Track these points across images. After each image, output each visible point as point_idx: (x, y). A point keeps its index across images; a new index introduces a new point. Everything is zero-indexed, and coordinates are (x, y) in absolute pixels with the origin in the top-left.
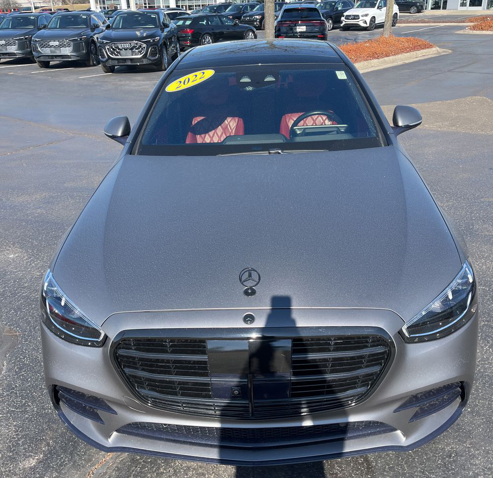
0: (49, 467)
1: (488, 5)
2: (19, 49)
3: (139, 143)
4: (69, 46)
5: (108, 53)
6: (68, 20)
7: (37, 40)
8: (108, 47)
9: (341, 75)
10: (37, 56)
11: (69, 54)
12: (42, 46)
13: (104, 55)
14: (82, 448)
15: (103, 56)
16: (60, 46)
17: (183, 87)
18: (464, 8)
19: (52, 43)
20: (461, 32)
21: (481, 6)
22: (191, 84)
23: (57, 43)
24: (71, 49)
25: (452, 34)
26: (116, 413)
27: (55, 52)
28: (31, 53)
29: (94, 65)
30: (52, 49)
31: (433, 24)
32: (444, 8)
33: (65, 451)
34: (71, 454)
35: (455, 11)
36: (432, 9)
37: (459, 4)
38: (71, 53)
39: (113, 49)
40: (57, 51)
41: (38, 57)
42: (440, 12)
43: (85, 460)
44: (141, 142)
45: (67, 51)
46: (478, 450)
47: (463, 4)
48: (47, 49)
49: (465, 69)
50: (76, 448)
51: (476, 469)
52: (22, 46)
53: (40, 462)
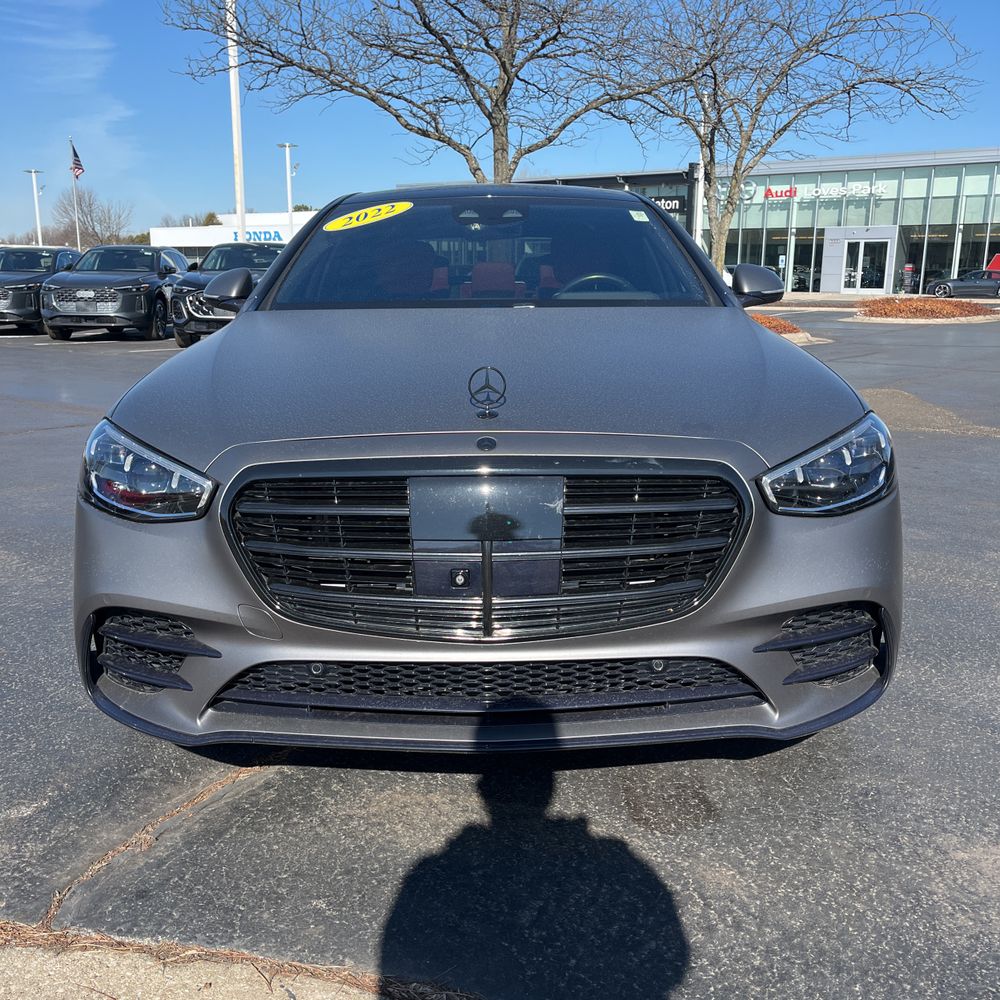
0: (61, 817)
1: (895, 286)
2: (14, 305)
3: (271, 300)
4: (114, 299)
5: (190, 309)
6: (117, 257)
7: (53, 287)
8: (191, 298)
9: (639, 216)
10: (49, 316)
11: (112, 315)
12: (61, 298)
13: (182, 313)
14: (131, 794)
15: (179, 314)
16: (96, 300)
17: (355, 224)
18: (850, 291)
19: (81, 294)
20: (850, 320)
21: (882, 287)
22: (369, 220)
23: (91, 294)
24: (117, 305)
25: (832, 321)
26: (217, 655)
27: (85, 310)
28: (38, 314)
29: (159, 338)
30: (81, 304)
31: (797, 309)
32: (816, 289)
33: (95, 797)
34: (107, 801)
35: (835, 295)
36: (793, 290)
37: (843, 284)
38: (116, 312)
39: (201, 302)
40: (89, 308)
41: (51, 319)
42: (810, 296)
43: (136, 810)
44: (275, 298)
45: (109, 309)
46: (920, 787)
47: (850, 284)
48: (69, 303)
49: (858, 360)
50: (118, 793)
51: (917, 811)
52: (19, 301)
53: (42, 811)
